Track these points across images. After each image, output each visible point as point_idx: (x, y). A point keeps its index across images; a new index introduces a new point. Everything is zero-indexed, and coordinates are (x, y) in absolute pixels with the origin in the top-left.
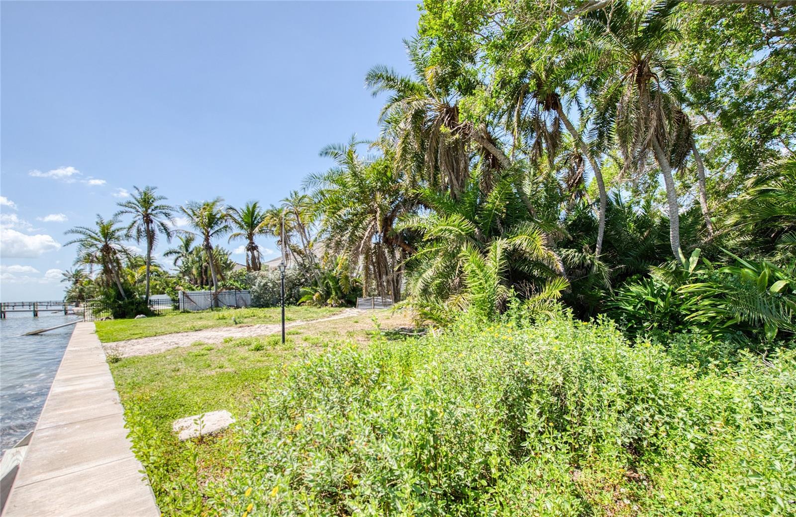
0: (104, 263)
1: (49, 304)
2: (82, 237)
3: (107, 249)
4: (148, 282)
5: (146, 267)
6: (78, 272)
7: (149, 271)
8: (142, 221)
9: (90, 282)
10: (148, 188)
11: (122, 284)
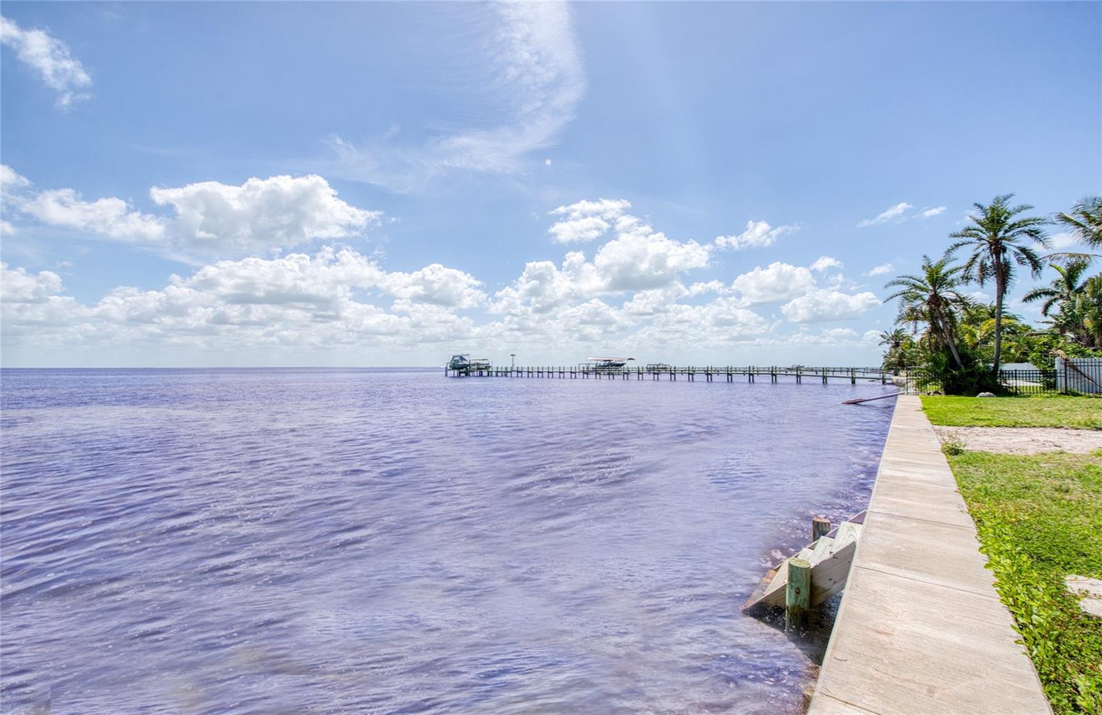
0: (932, 319)
1: (866, 370)
2: (905, 288)
3: (936, 300)
4: (999, 344)
5: (994, 320)
6: (898, 332)
7: (1000, 328)
8: (987, 253)
9: (912, 345)
10: (997, 200)
11: (957, 347)
